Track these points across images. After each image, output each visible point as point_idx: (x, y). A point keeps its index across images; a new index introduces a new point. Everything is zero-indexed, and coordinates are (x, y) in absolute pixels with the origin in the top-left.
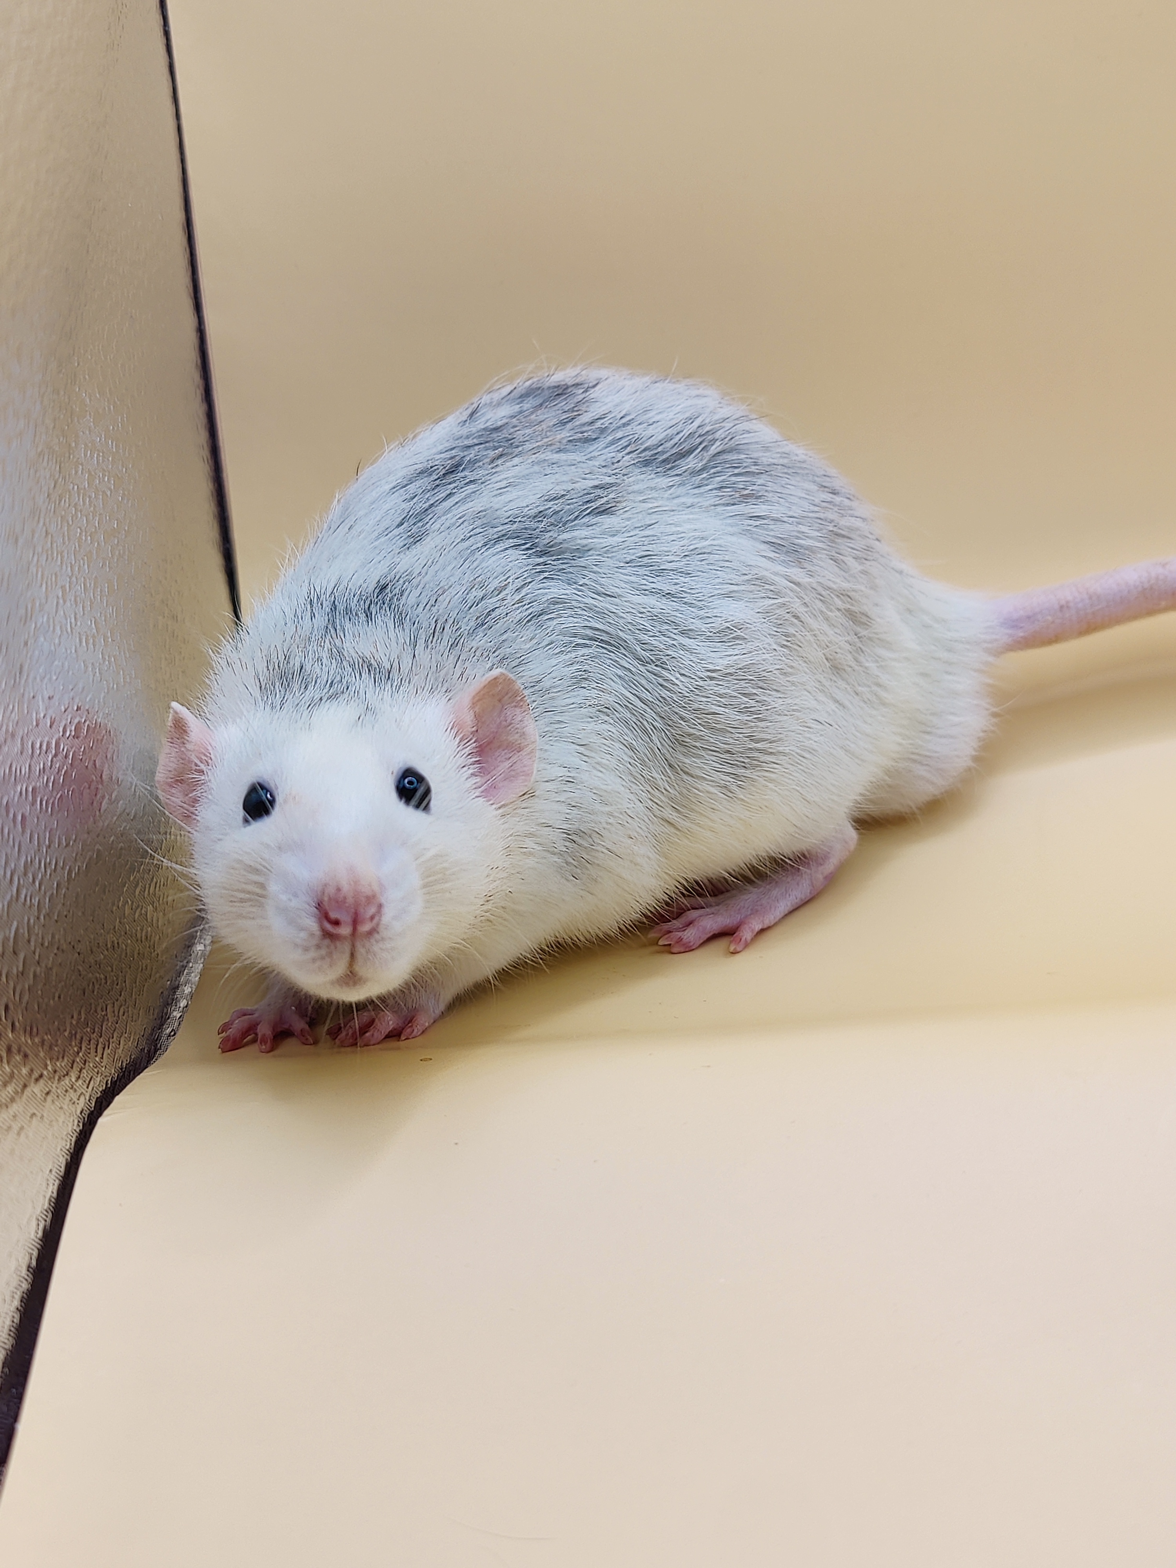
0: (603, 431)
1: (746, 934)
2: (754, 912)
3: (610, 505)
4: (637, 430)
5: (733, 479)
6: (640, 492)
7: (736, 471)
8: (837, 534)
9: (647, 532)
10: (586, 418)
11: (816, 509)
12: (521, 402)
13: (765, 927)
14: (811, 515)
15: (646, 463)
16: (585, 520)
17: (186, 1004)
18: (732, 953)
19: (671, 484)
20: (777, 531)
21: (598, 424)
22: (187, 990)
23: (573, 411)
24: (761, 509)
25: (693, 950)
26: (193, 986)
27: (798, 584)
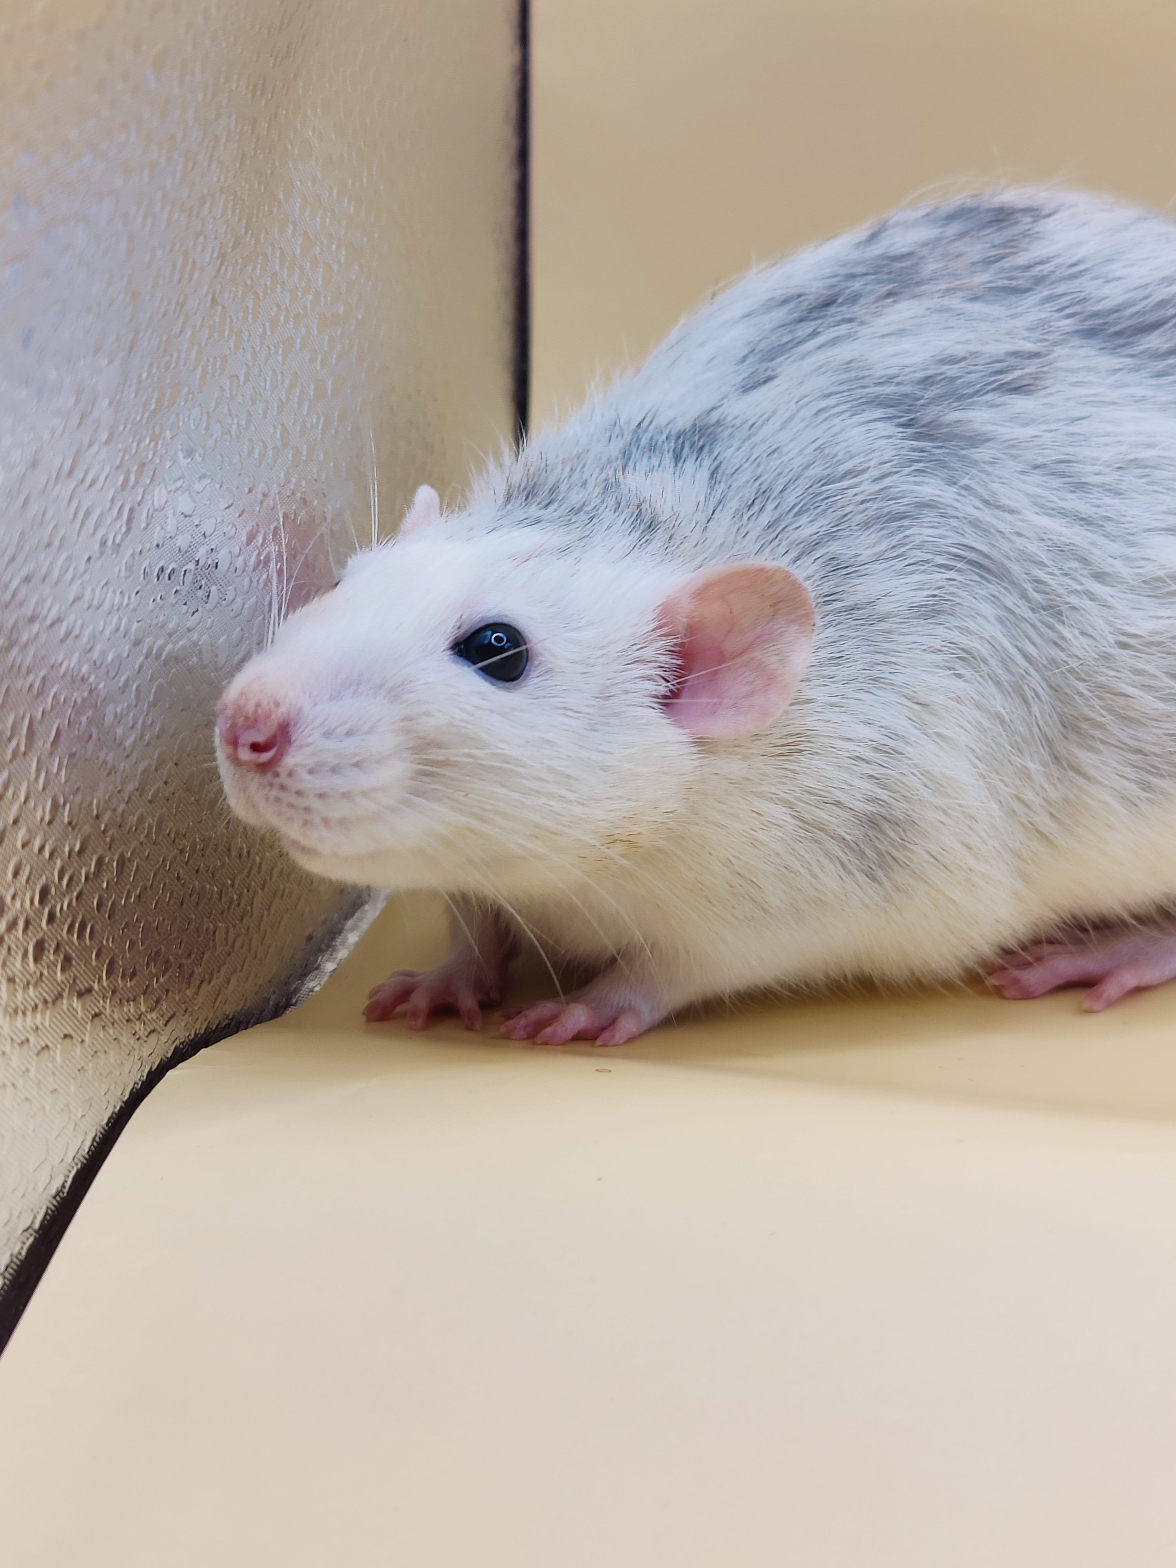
0: (1040, 281)
2: (1132, 962)
3: (1025, 382)
4: (1088, 286)
6: (1072, 371)
9: (1073, 429)
10: (1022, 259)
12: (945, 225)
13: (1143, 985)
15: (1090, 333)
16: (989, 397)
18: (1086, 1012)
19: (1119, 366)
21: (1036, 271)
22: (352, 938)
23: (1006, 247)
25: (1033, 998)
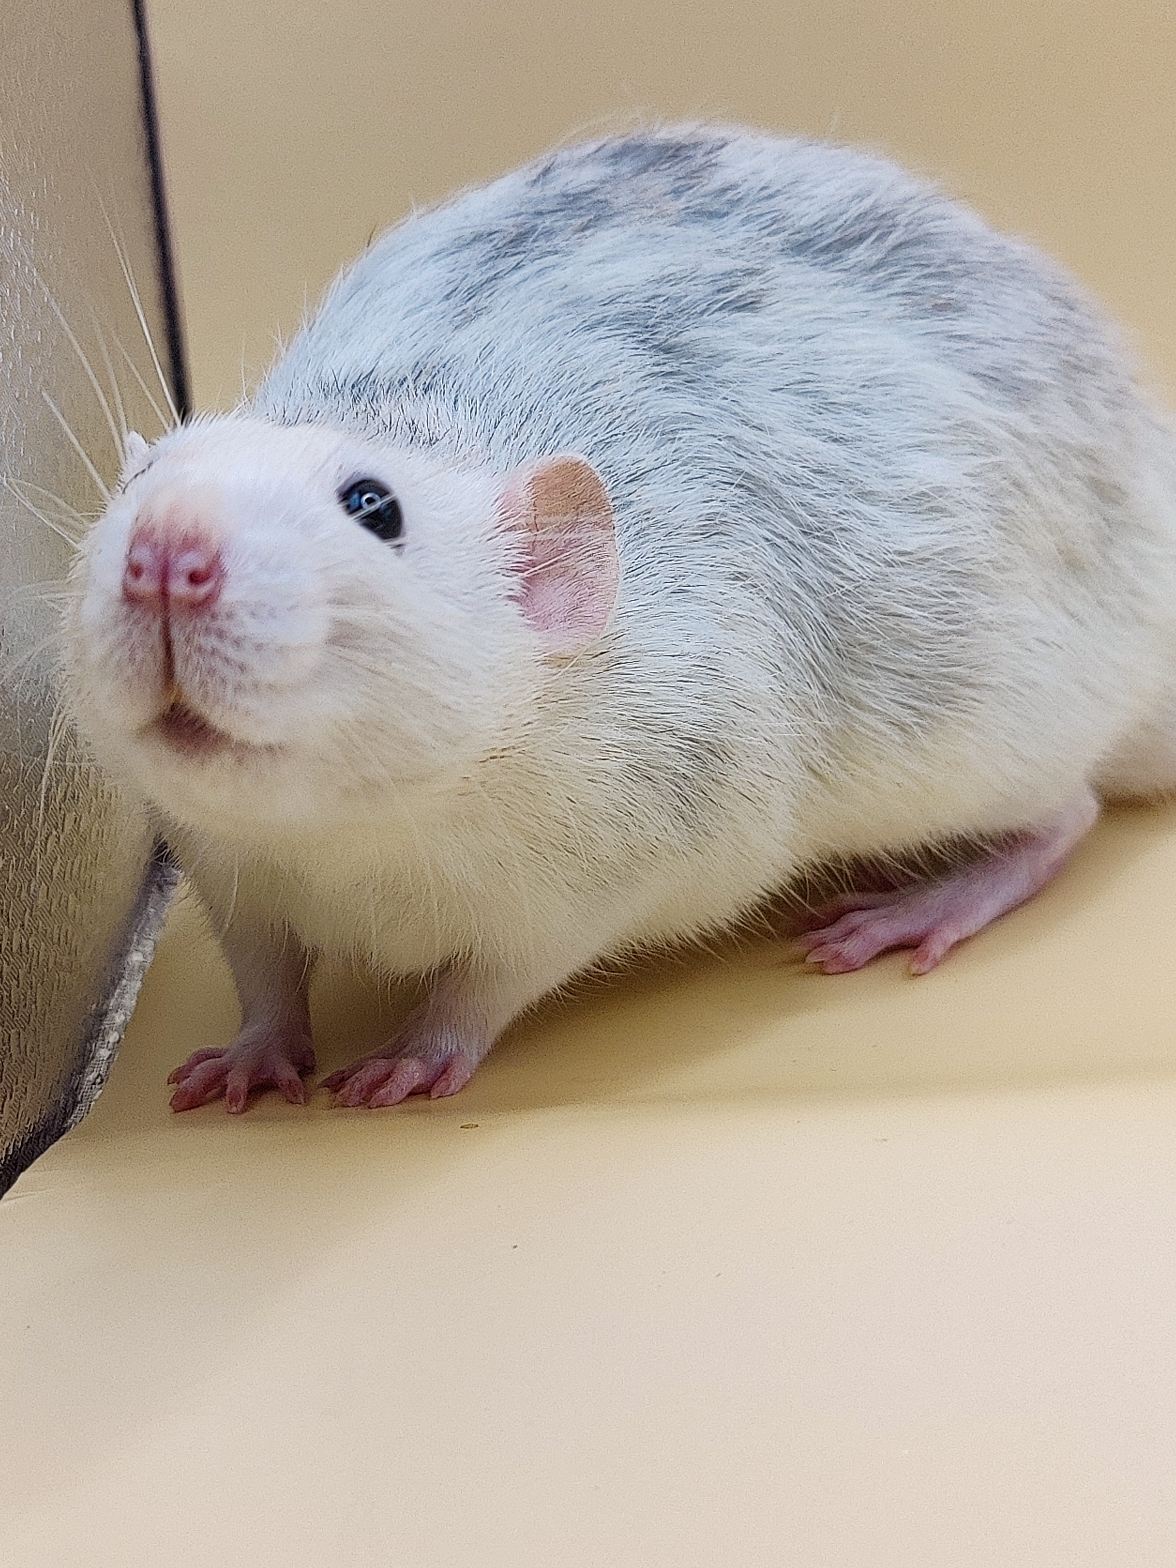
0: (735, 203)
1: (936, 948)
2: (948, 917)
3: (751, 300)
5: (923, 282)
6: (792, 288)
7: (926, 271)
8: (1075, 367)
11: (1043, 330)
12: (615, 163)
13: (963, 937)
14: (1036, 338)
15: (799, 250)
16: (718, 315)
17: (118, 1037)
18: (914, 975)
20: (987, 357)
21: (728, 195)
22: (119, 1018)
24: (963, 326)
25: (856, 969)
26: (128, 1013)
27: (1020, 436)
